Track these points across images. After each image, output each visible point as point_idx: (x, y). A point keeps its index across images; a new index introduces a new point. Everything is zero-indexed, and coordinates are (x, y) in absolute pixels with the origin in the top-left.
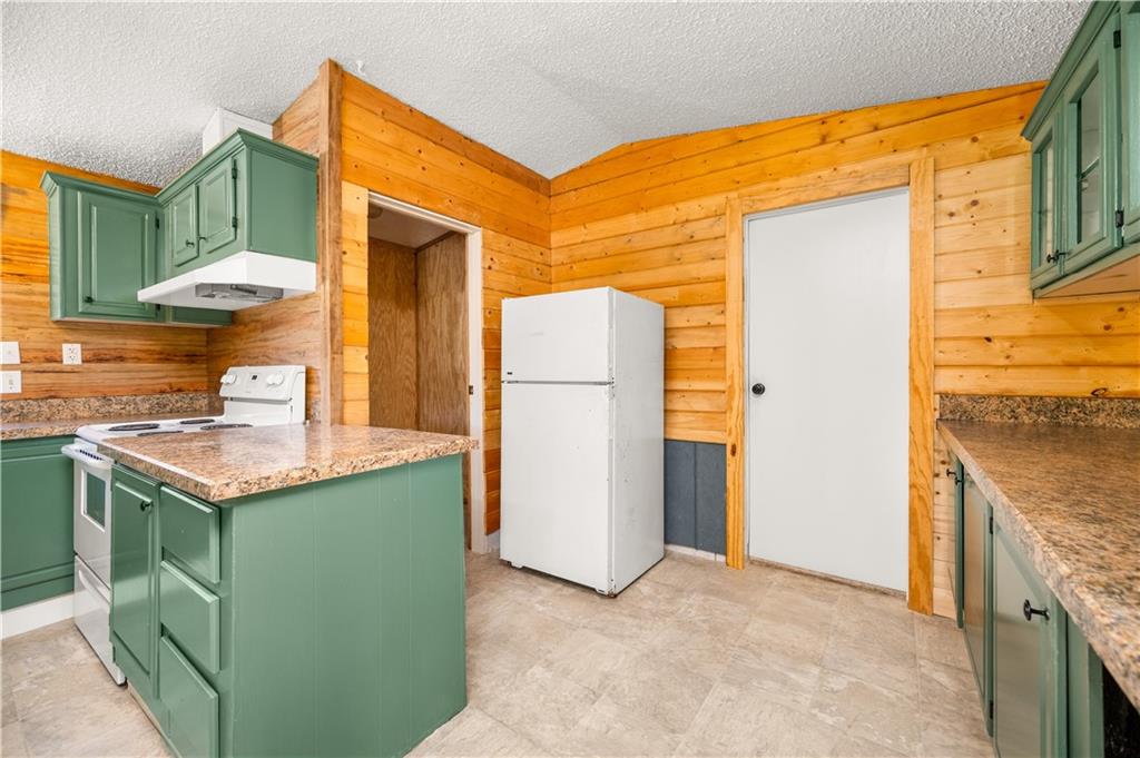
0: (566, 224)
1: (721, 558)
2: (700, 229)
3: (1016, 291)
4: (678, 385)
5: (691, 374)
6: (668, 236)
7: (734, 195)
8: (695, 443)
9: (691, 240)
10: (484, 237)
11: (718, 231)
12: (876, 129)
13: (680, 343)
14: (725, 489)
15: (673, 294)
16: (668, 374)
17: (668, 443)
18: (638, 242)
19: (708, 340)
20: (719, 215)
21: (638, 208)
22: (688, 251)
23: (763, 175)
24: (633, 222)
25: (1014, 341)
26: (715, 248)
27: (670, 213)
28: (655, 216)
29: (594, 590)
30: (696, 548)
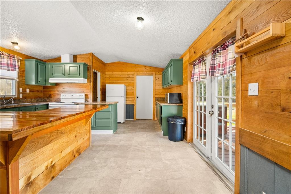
0: (109, 71)
1: (133, 119)
2: (131, 76)
3: (161, 87)
4: (127, 97)
5: (129, 95)
6: (126, 76)
7: (135, 73)
8: (130, 105)
9: (129, 77)
10: (101, 74)
11: (133, 77)
12: (150, 69)
13: (128, 91)
14: (134, 110)
15: (127, 84)
16: (126, 95)
17: (126, 105)
18: (121, 76)
19: (132, 91)
20: (133, 75)
21: (122, 71)
22: (129, 79)
23: (138, 71)
24: (120, 73)
25: (161, 92)
26: (133, 79)
27: (127, 73)
28: (124, 73)
29: (120, 123)
30: (130, 118)
